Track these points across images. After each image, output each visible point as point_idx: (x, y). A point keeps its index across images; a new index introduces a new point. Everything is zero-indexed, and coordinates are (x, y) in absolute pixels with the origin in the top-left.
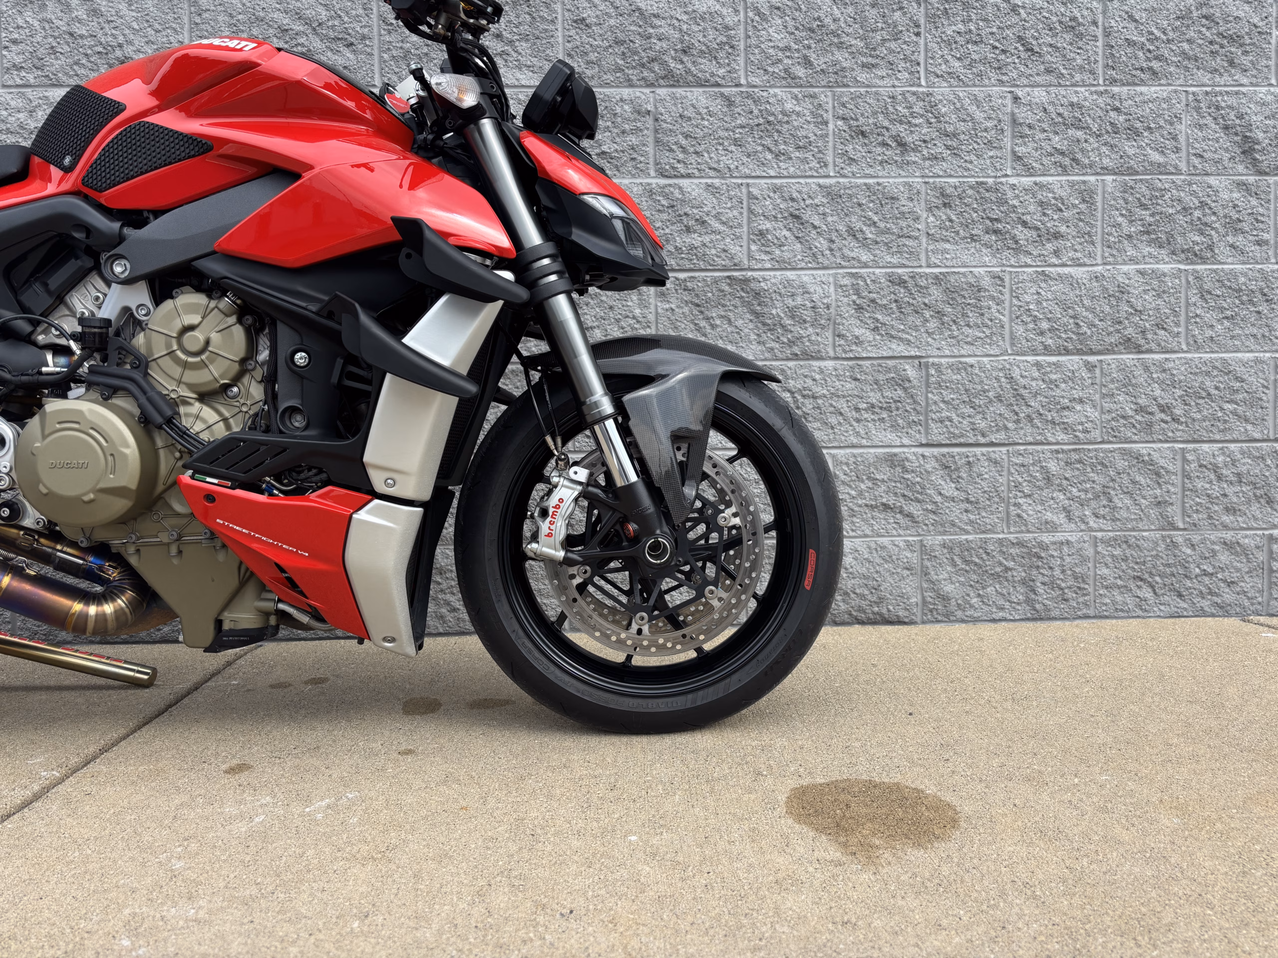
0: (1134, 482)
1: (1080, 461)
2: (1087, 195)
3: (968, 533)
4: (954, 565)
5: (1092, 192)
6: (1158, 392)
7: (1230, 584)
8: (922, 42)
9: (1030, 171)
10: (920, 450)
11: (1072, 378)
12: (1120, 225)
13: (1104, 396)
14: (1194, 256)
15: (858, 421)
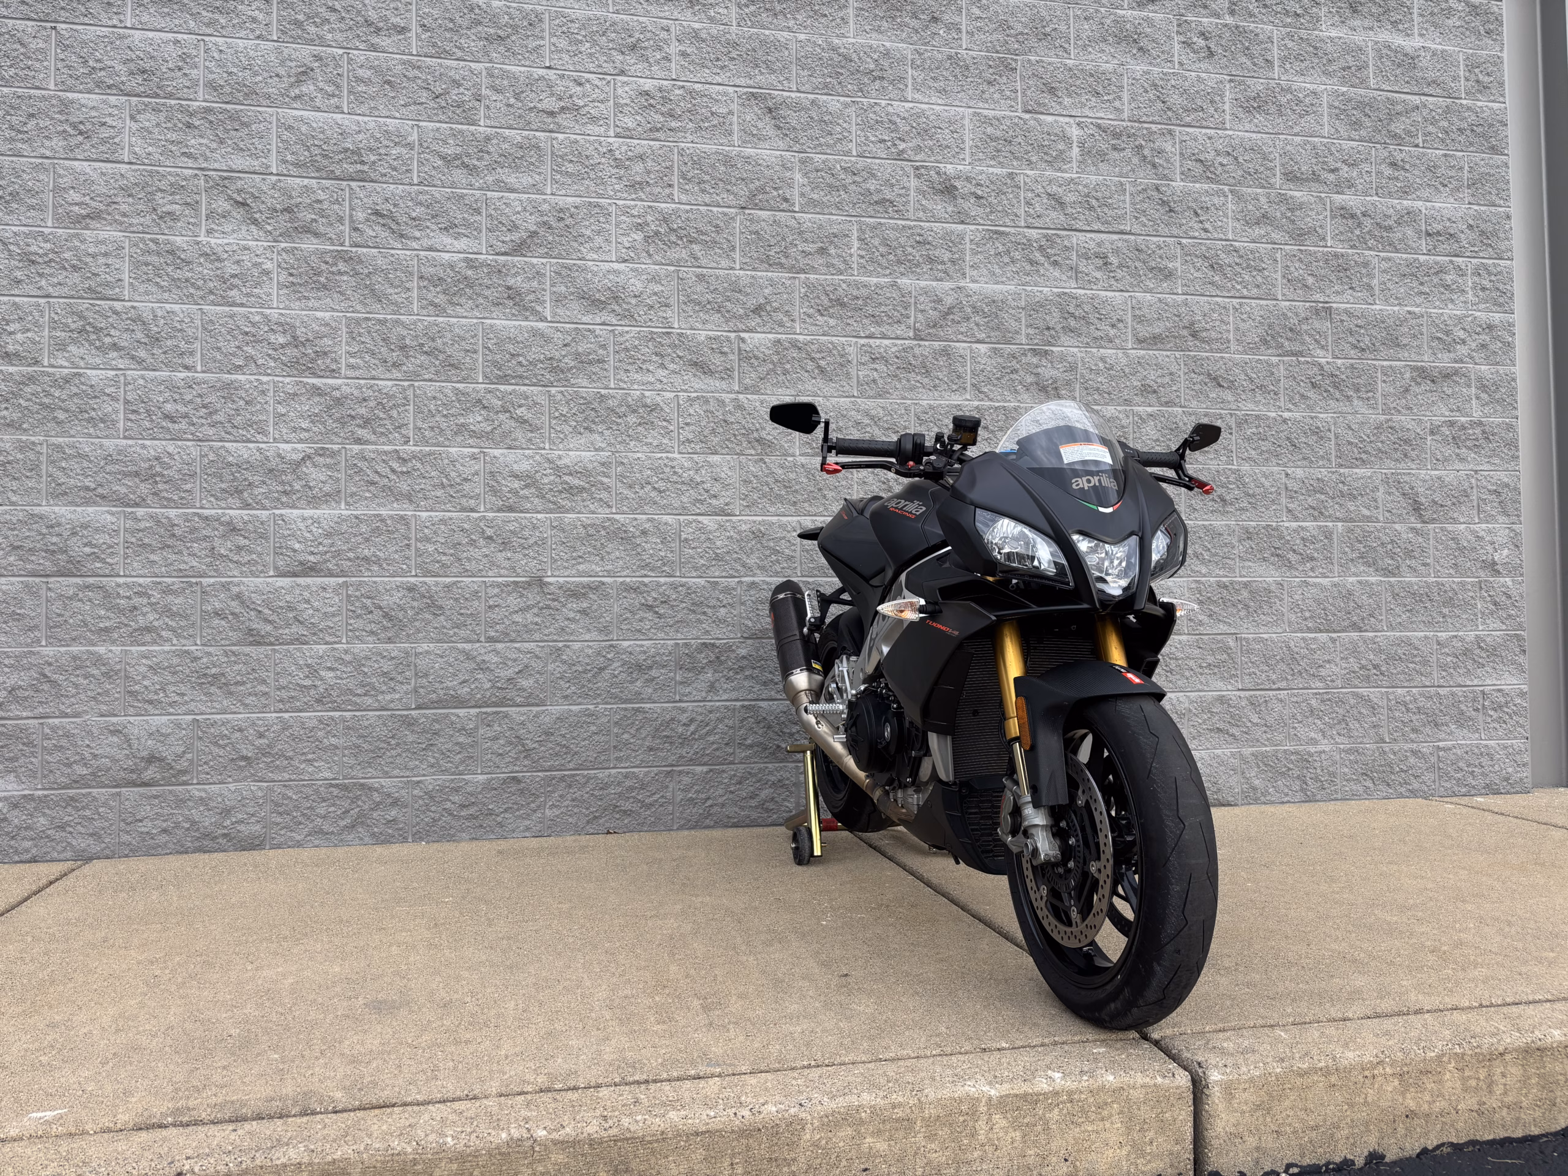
0: (1360, 713)
1: (1329, 700)
2: (1328, 535)
3: (1266, 746)
4: (1259, 767)
5: (1331, 533)
6: (1372, 657)
7: (1416, 777)
8: (1234, 438)
9: (1296, 519)
10: (1238, 693)
11: (1323, 647)
12: (1345, 553)
13: (1342, 659)
14: (1388, 572)
15: (1201, 674)
